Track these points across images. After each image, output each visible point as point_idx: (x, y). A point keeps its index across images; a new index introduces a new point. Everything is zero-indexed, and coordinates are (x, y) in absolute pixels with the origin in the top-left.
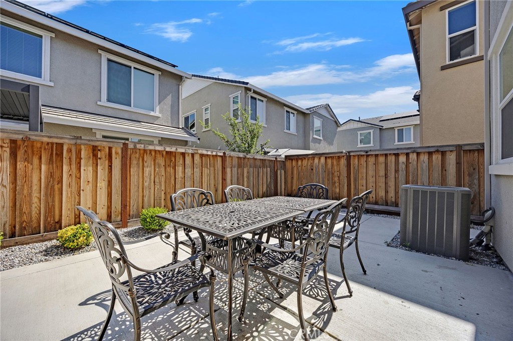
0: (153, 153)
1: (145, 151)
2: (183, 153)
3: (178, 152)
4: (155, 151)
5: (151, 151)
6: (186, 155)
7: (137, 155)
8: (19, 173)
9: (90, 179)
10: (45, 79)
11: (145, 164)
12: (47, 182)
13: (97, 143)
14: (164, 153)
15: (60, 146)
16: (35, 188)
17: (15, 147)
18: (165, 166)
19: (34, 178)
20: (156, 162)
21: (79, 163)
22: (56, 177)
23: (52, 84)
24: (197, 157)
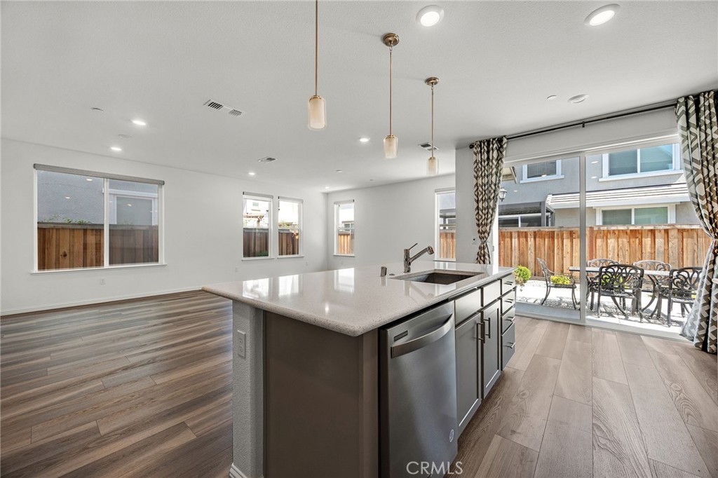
0: (617, 233)
1: (609, 231)
2: (652, 230)
3: (645, 230)
4: (619, 231)
5: (614, 231)
6: (657, 233)
7: (602, 235)
8: (537, 246)
9: (569, 251)
10: (559, 175)
11: (609, 241)
12: (548, 251)
13: (572, 229)
14: (629, 232)
15: (553, 232)
16: (543, 254)
17: (535, 235)
18: (629, 242)
19: (543, 250)
20: (620, 240)
21: (563, 242)
22: (551, 249)
23: (563, 177)
24: (673, 233)
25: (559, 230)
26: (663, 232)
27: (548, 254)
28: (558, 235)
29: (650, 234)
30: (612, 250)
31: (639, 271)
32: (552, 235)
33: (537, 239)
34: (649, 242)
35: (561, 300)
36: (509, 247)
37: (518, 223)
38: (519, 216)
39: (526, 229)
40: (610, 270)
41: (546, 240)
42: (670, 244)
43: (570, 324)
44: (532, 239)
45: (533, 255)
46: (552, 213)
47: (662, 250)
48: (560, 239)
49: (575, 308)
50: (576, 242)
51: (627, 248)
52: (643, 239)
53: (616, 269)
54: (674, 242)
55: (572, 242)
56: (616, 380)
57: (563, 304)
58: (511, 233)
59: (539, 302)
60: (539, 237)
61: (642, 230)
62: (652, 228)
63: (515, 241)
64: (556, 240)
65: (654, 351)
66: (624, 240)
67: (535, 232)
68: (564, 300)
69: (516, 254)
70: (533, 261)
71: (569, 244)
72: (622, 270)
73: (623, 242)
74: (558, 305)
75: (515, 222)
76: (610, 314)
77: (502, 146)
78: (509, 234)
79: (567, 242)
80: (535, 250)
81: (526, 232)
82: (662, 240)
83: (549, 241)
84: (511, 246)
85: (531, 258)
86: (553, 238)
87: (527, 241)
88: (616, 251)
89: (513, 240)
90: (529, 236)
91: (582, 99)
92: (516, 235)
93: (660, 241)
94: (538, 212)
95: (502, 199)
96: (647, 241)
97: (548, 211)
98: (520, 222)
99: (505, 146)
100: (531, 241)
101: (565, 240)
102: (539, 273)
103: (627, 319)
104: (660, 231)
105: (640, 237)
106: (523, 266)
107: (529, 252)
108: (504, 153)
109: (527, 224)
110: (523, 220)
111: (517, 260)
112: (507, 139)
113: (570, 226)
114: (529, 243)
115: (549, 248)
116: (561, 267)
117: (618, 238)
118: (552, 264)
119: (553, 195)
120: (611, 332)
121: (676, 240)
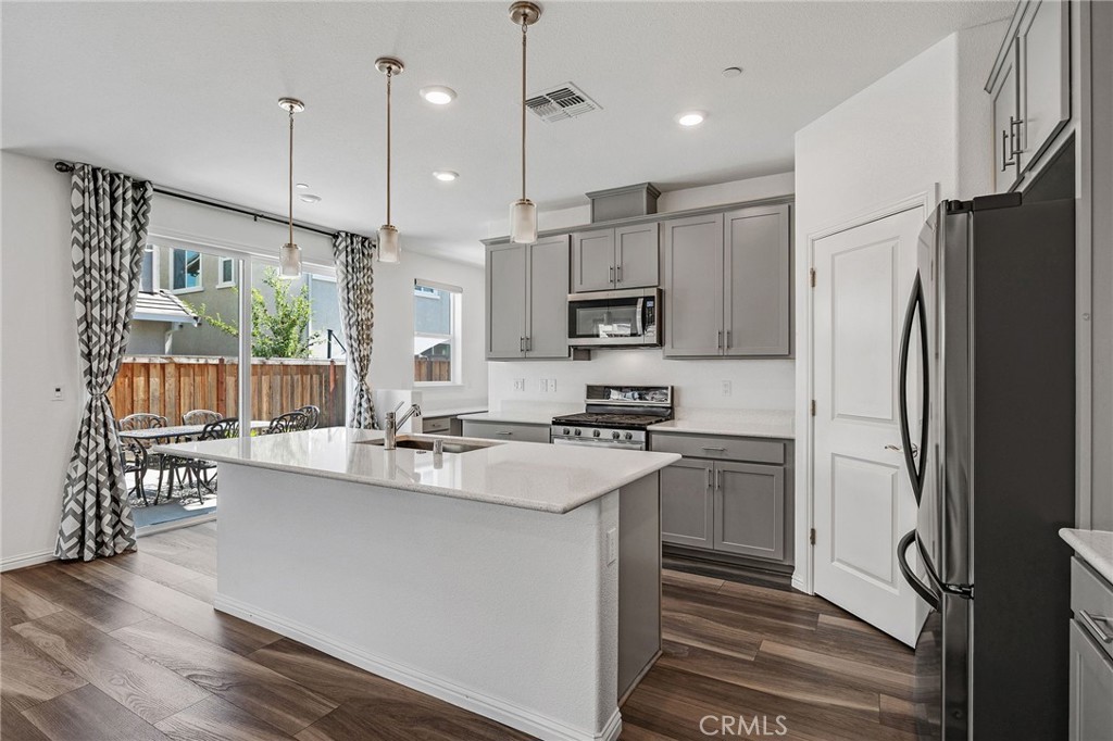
24: (170, 370)
26: (159, 367)
29: (143, 370)
34: (143, 382)
42: (167, 385)
47: (157, 394)
54: (171, 382)
61: (132, 364)
62: (145, 361)
82: (157, 380)
93: (155, 381)
96: (140, 381)
104: (155, 365)
105: (130, 375)
121: (173, 380)
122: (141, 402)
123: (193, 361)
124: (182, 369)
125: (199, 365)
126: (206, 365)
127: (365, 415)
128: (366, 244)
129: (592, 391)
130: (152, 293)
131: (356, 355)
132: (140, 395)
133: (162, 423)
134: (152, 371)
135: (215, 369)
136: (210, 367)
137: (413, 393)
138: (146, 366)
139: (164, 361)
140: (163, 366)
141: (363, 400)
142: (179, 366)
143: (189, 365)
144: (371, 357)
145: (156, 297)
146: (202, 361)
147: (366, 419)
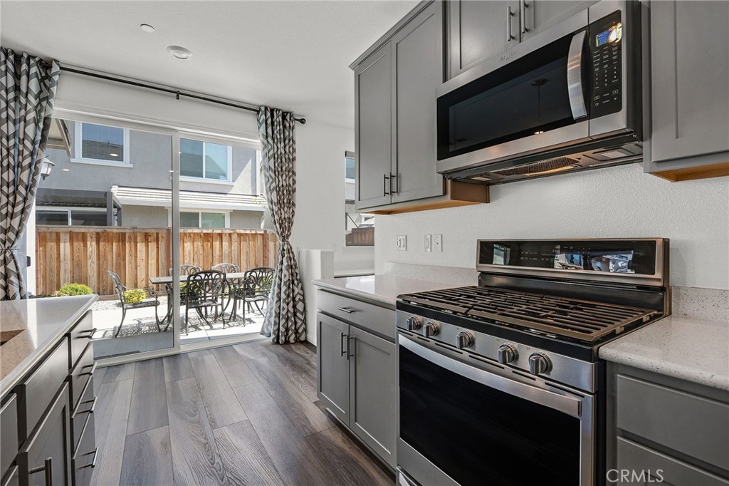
0: (192, 236)
1: (185, 234)
4: (194, 234)
5: (190, 233)
8: (101, 254)
9: (144, 257)
10: (126, 162)
11: (185, 245)
12: (117, 260)
13: (148, 231)
14: (202, 235)
15: (124, 234)
16: (110, 264)
17: (98, 238)
18: (203, 246)
19: (109, 258)
20: (195, 243)
21: (136, 246)
22: (121, 256)
23: (131, 166)
24: (235, 237)
25: (132, 231)
26: (227, 235)
27: (116, 264)
28: (130, 237)
29: (218, 237)
30: (190, 255)
31: (222, 276)
32: (122, 238)
33: (102, 244)
35: (140, 323)
36: (55, 256)
37: (67, 220)
38: (69, 210)
39: (83, 229)
40: (198, 278)
41: (114, 244)
42: (232, 247)
43: (161, 358)
44: (94, 243)
45: (95, 266)
46: (119, 209)
47: (227, 252)
48: (133, 243)
49: (160, 330)
50: (152, 246)
51: (201, 252)
52: (214, 243)
53: (203, 275)
54: (235, 245)
55: (147, 246)
56: (235, 420)
57: (143, 329)
58: (58, 234)
59: (110, 333)
60: (104, 241)
61: (212, 233)
62: (220, 232)
63: (65, 247)
64: (127, 245)
65: (249, 359)
66: (198, 244)
67: (98, 234)
68: (142, 322)
69: (66, 266)
70: (96, 274)
71: (144, 250)
72: (208, 277)
73: (198, 245)
74: (137, 333)
75: (62, 219)
76: (196, 327)
77: (48, 77)
78: (54, 236)
79: (141, 246)
80: (98, 259)
81: (83, 233)
82: (227, 243)
83: (118, 246)
84: (59, 254)
85: (92, 271)
86: (124, 241)
87: (85, 246)
88: (192, 255)
89: (62, 245)
90: (89, 238)
91: (184, 55)
92: (68, 237)
93: (225, 244)
94: (100, 206)
95: (44, 176)
96: (217, 244)
97: (115, 207)
98: (70, 220)
99: (56, 78)
100: (92, 246)
101: (138, 244)
102: (104, 290)
103: (211, 328)
105: (211, 241)
106: (80, 282)
107: (89, 262)
108: (54, 89)
109: (82, 222)
110: (76, 217)
111: (69, 275)
112: (61, 68)
113: (146, 227)
114: (89, 249)
115: (118, 255)
116: (134, 278)
117: (193, 241)
118: (123, 277)
119: (119, 186)
120: (207, 352)
121: (236, 243)
122: (217, 257)
123: (248, 232)
124: (242, 237)
125: (252, 234)
126: (256, 234)
127: (285, 272)
128: (288, 117)
129: (486, 250)
130: (256, 196)
131: (277, 217)
132: (217, 252)
133: (236, 270)
134: (224, 238)
135: (262, 236)
136: (259, 236)
137: (322, 253)
138: (220, 235)
139: (231, 232)
140: (230, 235)
141: (285, 258)
142: (240, 235)
143: (246, 234)
144: (295, 219)
145: (258, 198)
146: (253, 232)
147: (285, 276)
